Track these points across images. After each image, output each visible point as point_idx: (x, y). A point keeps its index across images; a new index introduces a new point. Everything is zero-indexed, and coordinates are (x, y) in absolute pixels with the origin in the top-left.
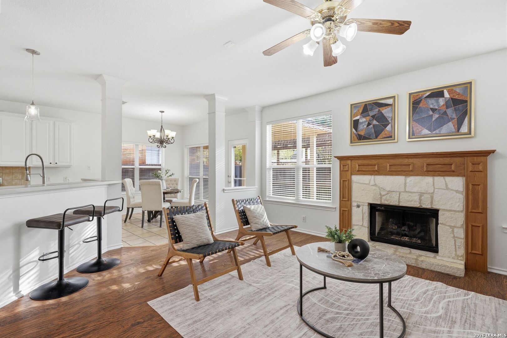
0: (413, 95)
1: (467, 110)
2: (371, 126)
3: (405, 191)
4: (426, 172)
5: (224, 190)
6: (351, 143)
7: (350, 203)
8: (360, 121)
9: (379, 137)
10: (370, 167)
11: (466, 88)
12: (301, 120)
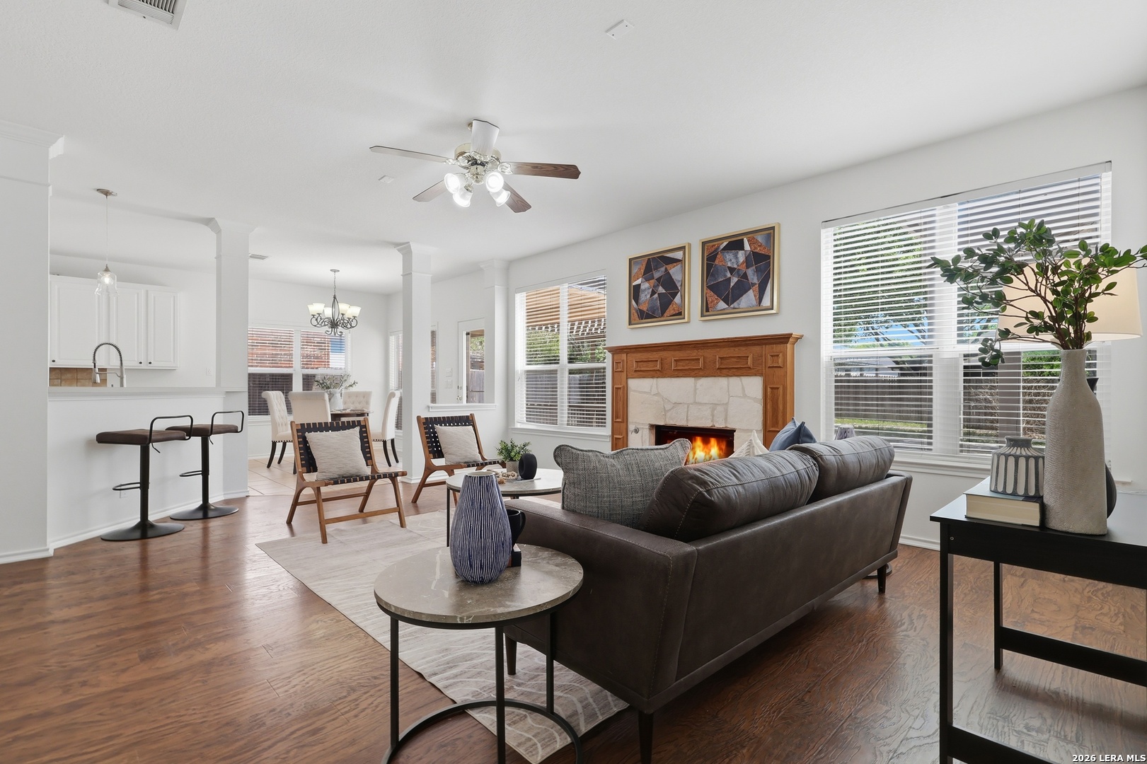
0: (708, 244)
1: (770, 270)
2: (656, 295)
3: (695, 403)
4: (718, 371)
5: (429, 407)
6: (630, 324)
7: (625, 426)
8: (642, 287)
9: (665, 315)
10: (651, 364)
11: (769, 235)
12: (566, 285)
